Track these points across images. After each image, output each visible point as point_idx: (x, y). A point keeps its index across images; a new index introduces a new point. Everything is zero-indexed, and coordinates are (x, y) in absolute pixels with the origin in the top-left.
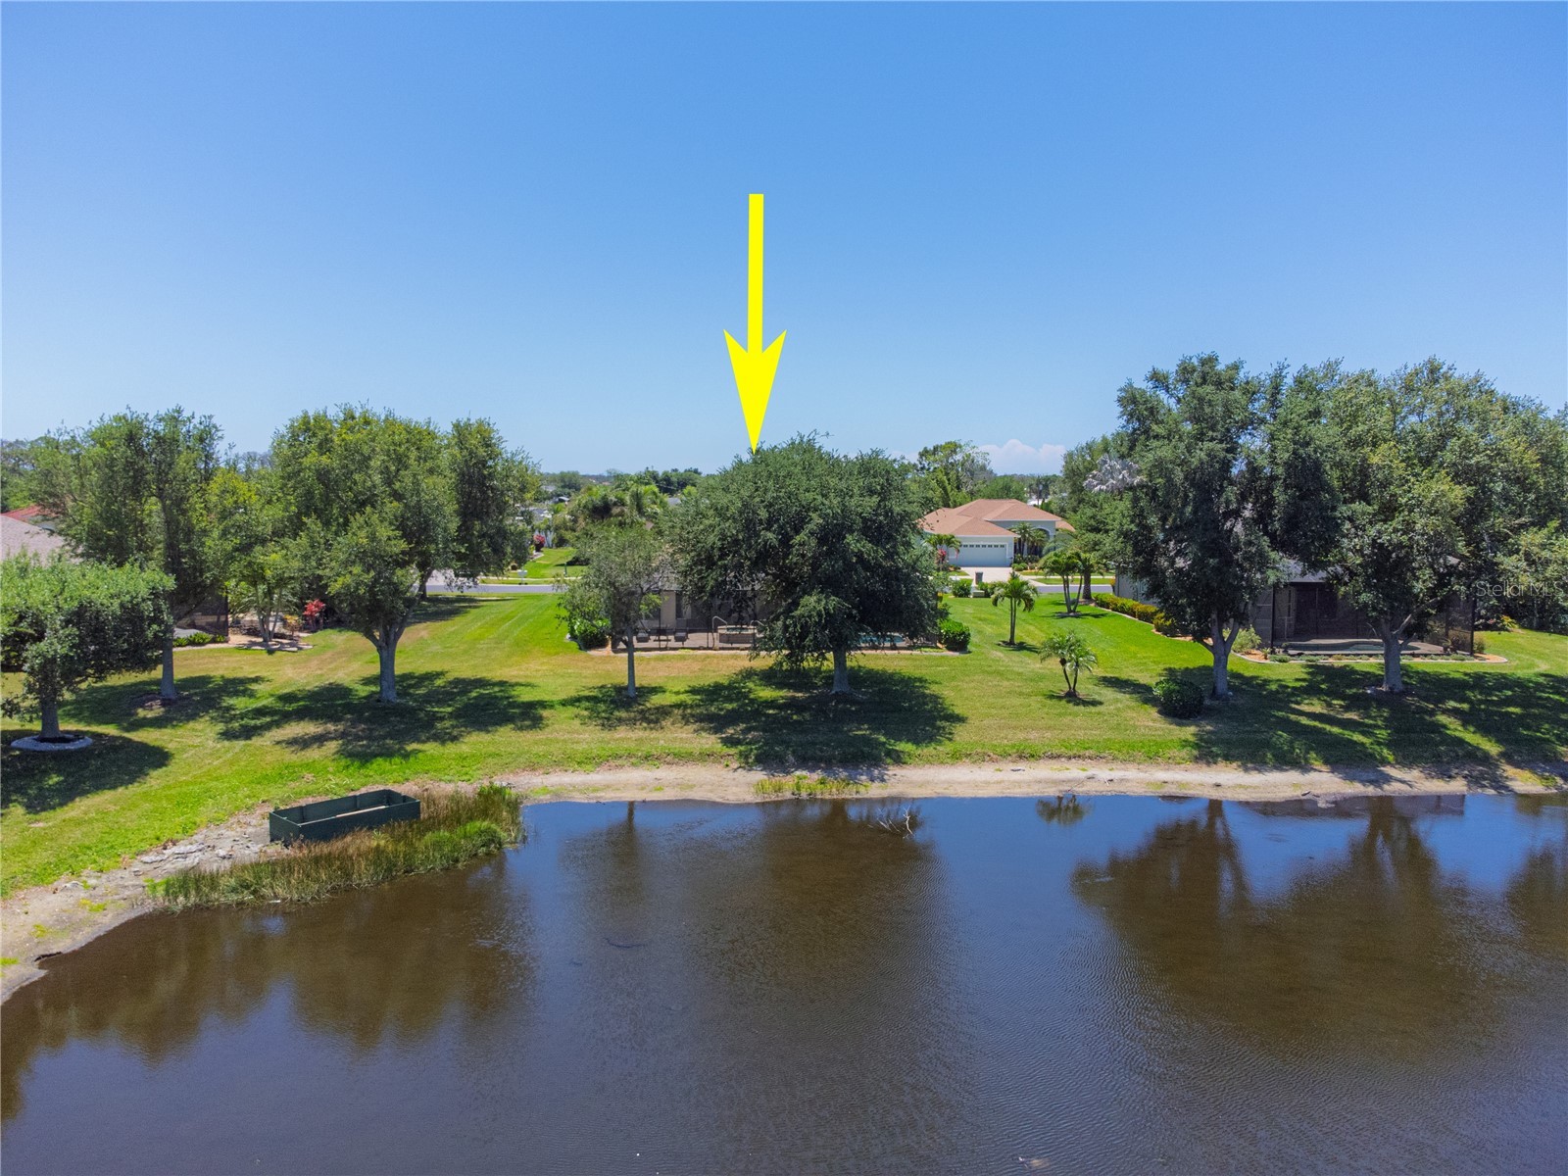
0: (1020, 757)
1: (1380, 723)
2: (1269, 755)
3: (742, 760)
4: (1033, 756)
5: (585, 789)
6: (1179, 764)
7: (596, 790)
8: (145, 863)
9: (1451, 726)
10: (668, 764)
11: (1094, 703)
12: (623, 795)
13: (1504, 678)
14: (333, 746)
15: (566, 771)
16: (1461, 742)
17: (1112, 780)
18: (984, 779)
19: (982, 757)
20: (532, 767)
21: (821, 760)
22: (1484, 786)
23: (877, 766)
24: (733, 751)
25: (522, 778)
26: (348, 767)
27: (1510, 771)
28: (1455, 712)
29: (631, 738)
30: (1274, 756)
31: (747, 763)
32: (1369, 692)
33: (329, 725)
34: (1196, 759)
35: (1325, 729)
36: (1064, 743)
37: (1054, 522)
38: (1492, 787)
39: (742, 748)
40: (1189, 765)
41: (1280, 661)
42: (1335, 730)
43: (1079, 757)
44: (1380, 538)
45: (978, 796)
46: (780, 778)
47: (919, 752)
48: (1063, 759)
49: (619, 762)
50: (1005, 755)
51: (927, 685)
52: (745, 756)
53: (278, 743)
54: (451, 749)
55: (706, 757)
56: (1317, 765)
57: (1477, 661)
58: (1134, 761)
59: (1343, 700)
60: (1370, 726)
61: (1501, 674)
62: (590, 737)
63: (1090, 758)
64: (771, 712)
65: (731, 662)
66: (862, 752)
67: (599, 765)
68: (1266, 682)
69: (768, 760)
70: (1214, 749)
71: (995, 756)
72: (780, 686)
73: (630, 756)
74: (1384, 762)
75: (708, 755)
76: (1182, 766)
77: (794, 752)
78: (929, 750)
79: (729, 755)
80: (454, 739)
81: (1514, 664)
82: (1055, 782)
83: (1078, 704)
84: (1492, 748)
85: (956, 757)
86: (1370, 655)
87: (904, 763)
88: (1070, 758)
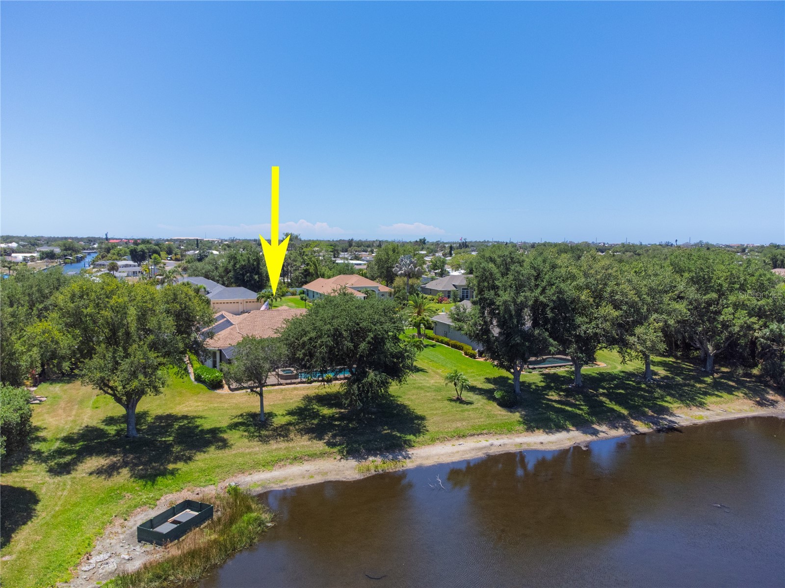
0: (459, 437)
1: (582, 403)
2: (552, 425)
3: (341, 454)
4: (464, 436)
5: (276, 481)
6: (521, 433)
7: (281, 482)
8: (85, 571)
9: (607, 402)
10: (307, 461)
11: (471, 403)
12: (296, 482)
13: (611, 375)
14: (125, 472)
15: (259, 471)
16: (613, 410)
17: (500, 445)
18: (450, 451)
19: (444, 439)
20: (242, 471)
21: (377, 449)
22: (629, 431)
23: (402, 450)
24: (335, 450)
25: (240, 479)
26: (145, 485)
27: (635, 423)
28: (603, 394)
29: (281, 448)
30: (554, 425)
31: (344, 456)
32: (570, 387)
33: (111, 458)
34: (527, 430)
35: (565, 409)
36: (473, 427)
37: (378, 287)
38: (633, 431)
39: (339, 448)
40: (526, 433)
41: (529, 372)
42: (569, 409)
43: (482, 434)
44: (588, 330)
45: (453, 461)
46: (365, 464)
47: (417, 440)
48: (476, 436)
49: (283, 463)
50: (453, 437)
51: (396, 399)
52: (341, 452)
53: (91, 474)
54: (192, 465)
55: (322, 455)
56: (571, 427)
57: (597, 366)
58: (503, 433)
59: (564, 392)
60: (579, 405)
61: (608, 373)
62: (258, 450)
63: (486, 434)
64: (336, 423)
65: (295, 392)
66: (393, 443)
67: (273, 465)
68: (530, 384)
69: (352, 452)
70: (532, 424)
71: (449, 438)
72: (331, 406)
73: (287, 459)
74: (593, 423)
75: (324, 454)
76: (523, 434)
77: (363, 447)
78: (421, 438)
79: (334, 452)
80: (190, 459)
81: (609, 366)
82: (480, 449)
83: (464, 404)
84: (625, 412)
85: (433, 440)
86: (560, 366)
87: (413, 446)
88: (478, 435)
